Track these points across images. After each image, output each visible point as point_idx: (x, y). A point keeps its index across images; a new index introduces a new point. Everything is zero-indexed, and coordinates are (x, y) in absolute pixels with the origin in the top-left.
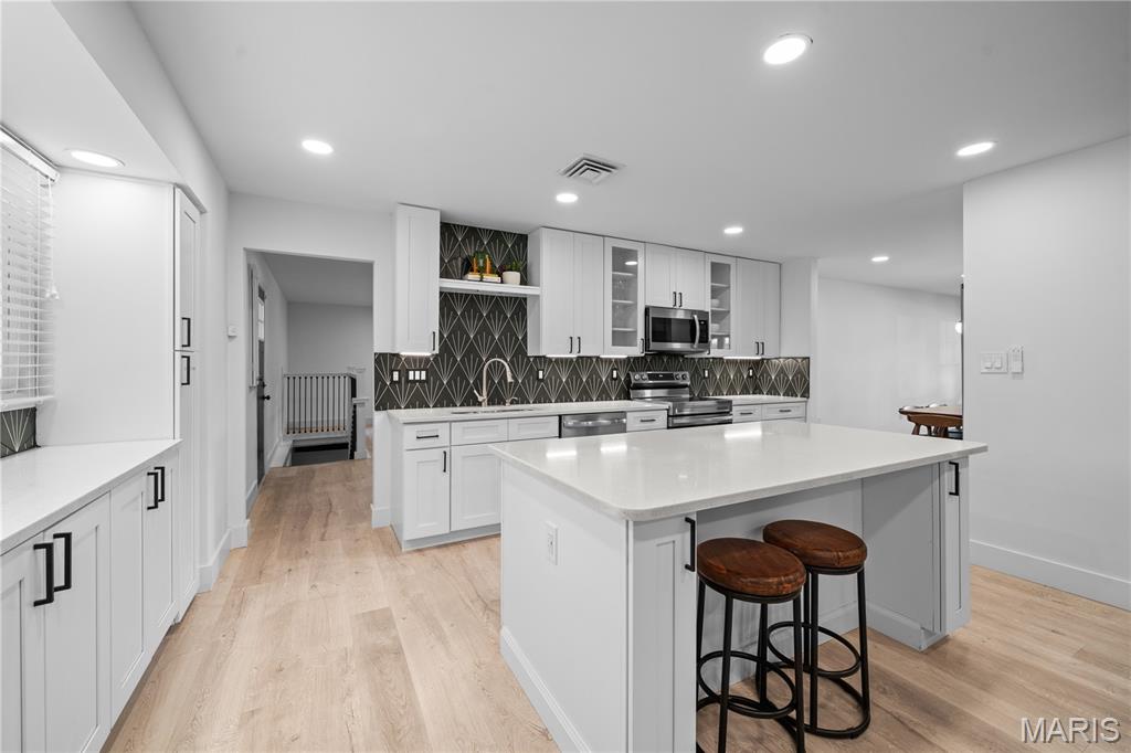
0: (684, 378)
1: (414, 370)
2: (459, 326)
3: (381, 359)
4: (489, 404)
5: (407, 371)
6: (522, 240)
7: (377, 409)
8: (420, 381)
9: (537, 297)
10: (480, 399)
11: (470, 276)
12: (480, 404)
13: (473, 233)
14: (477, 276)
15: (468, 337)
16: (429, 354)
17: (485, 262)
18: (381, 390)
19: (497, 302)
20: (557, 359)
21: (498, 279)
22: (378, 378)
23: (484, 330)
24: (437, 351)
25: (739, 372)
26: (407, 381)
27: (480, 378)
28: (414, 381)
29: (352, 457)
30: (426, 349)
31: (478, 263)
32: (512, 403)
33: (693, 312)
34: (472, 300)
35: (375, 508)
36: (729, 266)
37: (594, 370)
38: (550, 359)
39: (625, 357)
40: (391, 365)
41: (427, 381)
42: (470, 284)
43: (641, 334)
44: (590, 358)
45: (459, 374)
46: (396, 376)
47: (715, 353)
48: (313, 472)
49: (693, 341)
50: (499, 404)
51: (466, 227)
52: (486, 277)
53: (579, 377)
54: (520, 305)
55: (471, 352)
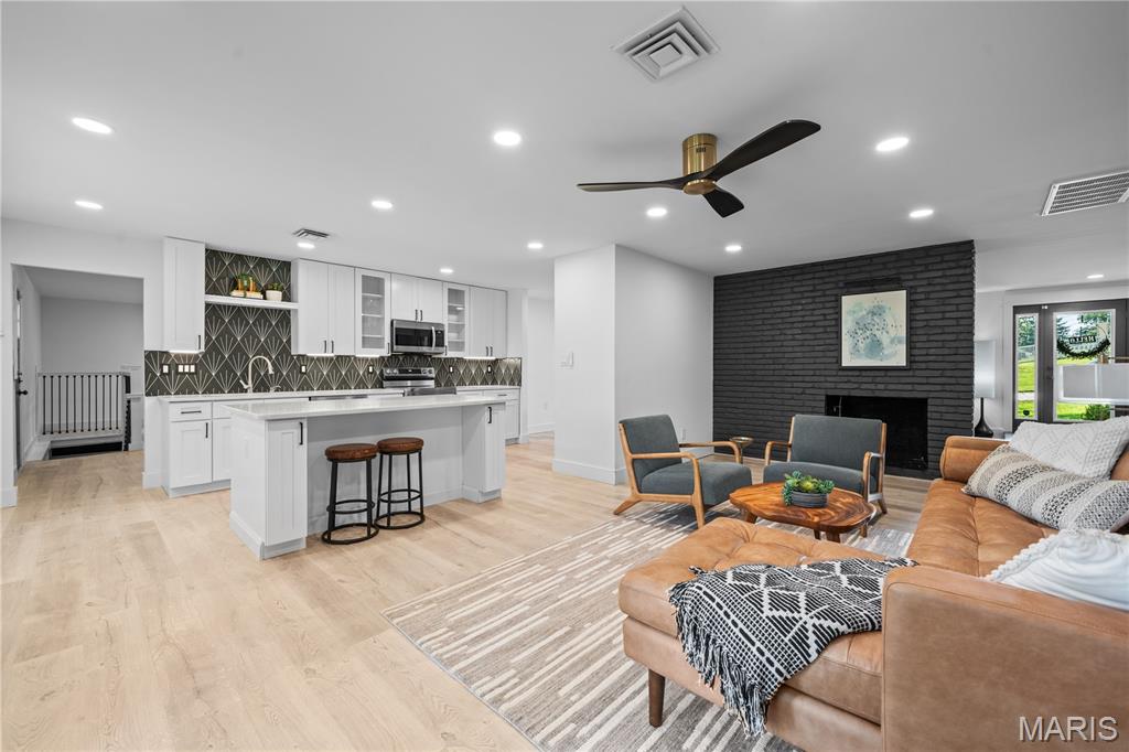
0: (430, 372)
1: (184, 365)
2: (227, 330)
3: (151, 356)
4: (254, 391)
5: (177, 366)
6: (286, 266)
7: (148, 394)
8: (190, 373)
9: (296, 311)
10: (245, 387)
11: (234, 293)
12: (246, 391)
13: (240, 259)
14: (241, 293)
15: (236, 339)
16: (196, 352)
17: (249, 283)
18: (152, 379)
19: (263, 314)
20: (318, 359)
21: (260, 296)
22: (148, 371)
23: (251, 335)
24: (203, 350)
25: (480, 369)
26: (177, 373)
27: (246, 370)
28: (184, 373)
29: (126, 449)
30: (195, 348)
31: (242, 283)
32: (277, 390)
33: (432, 324)
34: (239, 312)
35: (145, 475)
36: (463, 292)
37: (353, 367)
38: (312, 359)
39: (378, 356)
40: (161, 360)
41: (196, 372)
42: (236, 299)
43: (387, 340)
44: (349, 357)
45: (227, 368)
46: (166, 369)
47: (451, 354)
48: (82, 461)
49: (431, 346)
50: (265, 391)
51: (232, 254)
52: (249, 294)
53: (338, 371)
54: (285, 317)
55: (239, 352)
